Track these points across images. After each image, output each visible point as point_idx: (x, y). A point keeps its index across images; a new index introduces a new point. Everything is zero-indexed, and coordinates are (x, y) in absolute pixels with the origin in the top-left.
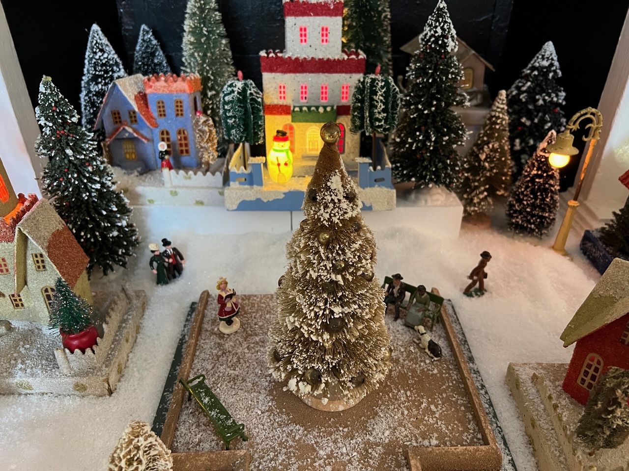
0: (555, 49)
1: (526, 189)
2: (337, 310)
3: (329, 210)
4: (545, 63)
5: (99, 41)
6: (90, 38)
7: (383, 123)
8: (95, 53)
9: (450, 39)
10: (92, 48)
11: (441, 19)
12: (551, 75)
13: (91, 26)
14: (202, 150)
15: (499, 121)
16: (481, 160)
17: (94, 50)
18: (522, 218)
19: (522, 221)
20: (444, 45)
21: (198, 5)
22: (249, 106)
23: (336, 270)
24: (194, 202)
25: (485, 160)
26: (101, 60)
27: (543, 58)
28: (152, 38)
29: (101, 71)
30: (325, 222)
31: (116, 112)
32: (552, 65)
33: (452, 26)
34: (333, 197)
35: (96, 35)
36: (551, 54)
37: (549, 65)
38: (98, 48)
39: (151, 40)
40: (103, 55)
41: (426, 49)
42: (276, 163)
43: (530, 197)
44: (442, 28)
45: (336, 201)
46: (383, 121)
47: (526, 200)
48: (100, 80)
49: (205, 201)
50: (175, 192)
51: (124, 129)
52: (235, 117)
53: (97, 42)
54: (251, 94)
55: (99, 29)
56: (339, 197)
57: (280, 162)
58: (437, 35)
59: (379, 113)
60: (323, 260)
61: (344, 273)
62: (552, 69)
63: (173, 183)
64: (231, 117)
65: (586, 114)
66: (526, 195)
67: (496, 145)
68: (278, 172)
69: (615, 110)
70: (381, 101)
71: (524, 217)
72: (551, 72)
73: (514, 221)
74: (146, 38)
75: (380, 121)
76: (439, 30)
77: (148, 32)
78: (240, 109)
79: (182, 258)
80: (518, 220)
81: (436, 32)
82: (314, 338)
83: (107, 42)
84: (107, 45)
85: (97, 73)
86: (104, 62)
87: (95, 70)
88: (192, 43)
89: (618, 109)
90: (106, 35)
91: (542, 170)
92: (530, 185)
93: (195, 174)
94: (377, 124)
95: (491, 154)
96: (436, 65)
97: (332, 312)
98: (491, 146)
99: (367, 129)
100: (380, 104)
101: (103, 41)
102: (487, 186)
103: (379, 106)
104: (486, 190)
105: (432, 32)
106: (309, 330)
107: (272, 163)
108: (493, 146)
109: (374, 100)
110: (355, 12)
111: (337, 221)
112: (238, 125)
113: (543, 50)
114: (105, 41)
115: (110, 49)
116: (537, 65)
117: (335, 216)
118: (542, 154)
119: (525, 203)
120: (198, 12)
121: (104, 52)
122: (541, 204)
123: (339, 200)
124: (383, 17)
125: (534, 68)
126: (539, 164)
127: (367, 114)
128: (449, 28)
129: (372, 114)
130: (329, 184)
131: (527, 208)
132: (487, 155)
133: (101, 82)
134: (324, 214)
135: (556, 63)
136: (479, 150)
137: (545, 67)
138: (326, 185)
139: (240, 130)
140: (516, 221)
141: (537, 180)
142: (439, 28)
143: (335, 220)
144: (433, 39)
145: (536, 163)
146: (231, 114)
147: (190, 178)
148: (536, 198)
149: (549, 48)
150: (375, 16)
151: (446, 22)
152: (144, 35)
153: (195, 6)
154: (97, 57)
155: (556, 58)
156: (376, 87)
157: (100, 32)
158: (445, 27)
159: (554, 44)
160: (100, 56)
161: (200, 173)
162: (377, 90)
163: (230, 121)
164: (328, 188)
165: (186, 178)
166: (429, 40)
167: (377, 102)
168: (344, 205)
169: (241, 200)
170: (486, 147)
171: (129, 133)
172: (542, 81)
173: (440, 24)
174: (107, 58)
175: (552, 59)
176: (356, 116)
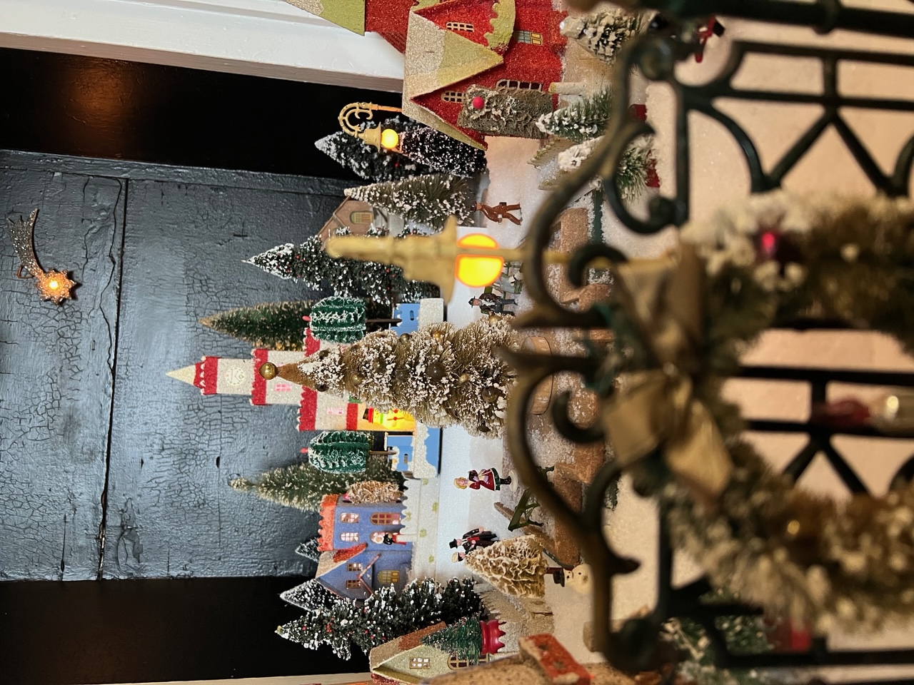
0: (322, 138)
1: (438, 161)
2: (420, 369)
3: (330, 374)
4: (333, 147)
5: (295, 595)
6: (292, 603)
7: (351, 314)
8: (305, 600)
9: (281, 252)
10: (301, 603)
11: (264, 261)
12: (344, 140)
13: (281, 599)
14: (382, 498)
15: (373, 194)
16: (412, 209)
17: (302, 600)
18: (468, 162)
19: (472, 161)
20: (286, 257)
21: (265, 489)
22: (330, 445)
23: (382, 370)
24: (434, 512)
25: (411, 205)
26: (312, 595)
27: (329, 149)
28: (308, 544)
29: (321, 597)
30: (340, 378)
31: (348, 583)
32: (335, 141)
33: (271, 250)
34: (319, 370)
35: (290, 596)
36: (326, 141)
37: (335, 143)
38: (300, 596)
39: (310, 546)
40: (308, 593)
41: (289, 273)
42: (393, 421)
43: (445, 156)
44: (271, 259)
45: (323, 368)
46: (350, 313)
47: (449, 160)
48: (330, 600)
49: (434, 501)
50: (422, 531)
51: (362, 578)
52: (340, 459)
53: (296, 597)
54: (320, 441)
55: (284, 593)
56: (320, 366)
57: (393, 417)
58: (277, 264)
59: (342, 317)
60: (373, 381)
61: (387, 362)
62: (339, 139)
63: (414, 533)
64: (340, 464)
65: (344, 121)
66: (443, 160)
67: (396, 195)
68: (403, 420)
69: (368, 77)
70: (331, 315)
71: (467, 159)
72: (341, 141)
73: (473, 169)
74: (306, 550)
75: (350, 317)
76: (274, 262)
77: (302, 548)
78: (332, 453)
79: (477, 531)
80: (471, 166)
81: (274, 265)
82: (447, 391)
83: (298, 587)
84: (300, 587)
85: (323, 601)
86: (313, 593)
87: (321, 603)
88: (299, 500)
89: (367, 75)
90: (292, 587)
91: (417, 147)
92: (433, 157)
93: (405, 508)
94: (352, 319)
95: (404, 199)
96: (304, 263)
97: (422, 374)
98: (396, 200)
99: (359, 329)
100: (333, 317)
101: (296, 590)
102: (438, 200)
103: (335, 318)
104: (441, 202)
105: (275, 268)
106: (439, 396)
107: (394, 426)
108: (397, 198)
109: (329, 323)
110: (279, 336)
111: (339, 368)
112: (349, 457)
113: (323, 150)
114: (296, 589)
115: (303, 586)
116: (335, 154)
117: (335, 369)
118: (401, 149)
119: (451, 160)
120: (272, 490)
121: (305, 591)
122: (451, 144)
123: (323, 365)
124: (285, 310)
125: (339, 156)
126: (411, 151)
127: (345, 328)
128: (273, 253)
129: (342, 325)
130: (308, 374)
131: (456, 157)
132: (406, 203)
133: (332, 599)
134: (334, 378)
135: (334, 136)
136: (402, 211)
137: (337, 147)
138: (310, 376)
139: (353, 455)
140: (473, 167)
141: (427, 151)
142: (271, 263)
143: (338, 369)
144: (280, 267)
145: (411, 153)
146: (337, 463)
147: (409, 514)
148: (444, 150)
149: (321, 144)
150: (283, 317)
151: (267, 257)
152: (304, 552)
153: (267, 492)
154: (309, 598)
155: (329, 137)
156: (317, 321)
157: (288, 592)
158: (270, 257)
159: (317, 140)
160: (308, 596)
161: (404, 503)
162: (320, 319)
163: (344, 464)
164: (312, 375)
165: (410, 519)
166: (282, 271)
167: (331, 319)
168: (327, 360)
169: (426, 461)
170: (397, 205)
171: (366, 573)
172: (350, 147)
173: (267, 262)
174: (311, 589)
175: (330, 140)
176: (347, 339)
